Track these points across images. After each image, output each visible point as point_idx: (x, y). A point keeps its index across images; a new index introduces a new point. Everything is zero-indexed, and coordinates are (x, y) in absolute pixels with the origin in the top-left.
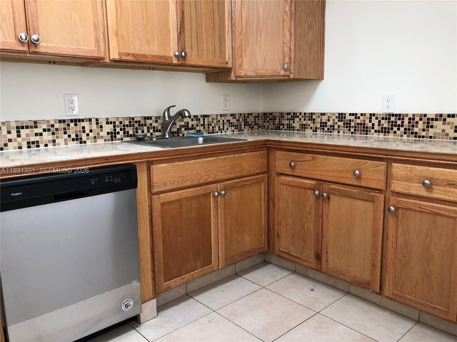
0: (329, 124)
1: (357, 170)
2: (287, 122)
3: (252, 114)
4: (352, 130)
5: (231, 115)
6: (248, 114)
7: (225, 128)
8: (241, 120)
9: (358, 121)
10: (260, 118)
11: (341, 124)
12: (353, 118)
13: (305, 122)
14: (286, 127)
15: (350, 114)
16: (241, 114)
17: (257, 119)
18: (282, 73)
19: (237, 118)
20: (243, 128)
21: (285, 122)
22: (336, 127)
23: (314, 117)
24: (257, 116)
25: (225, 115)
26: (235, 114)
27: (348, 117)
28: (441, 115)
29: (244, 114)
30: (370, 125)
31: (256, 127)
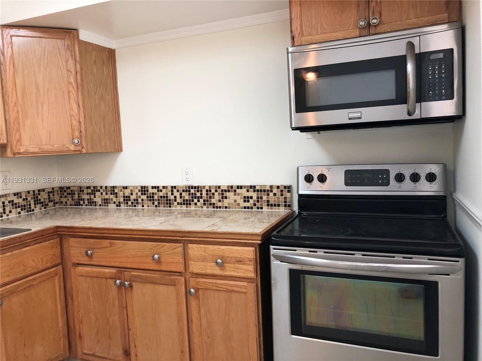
0: (132, 197)
1: (156, 254)
2: (88, 197)
3: (44, 190)
4: (156, 203)
5: (15, 194)
6: (39, 191)
7: (7, 211)
8: (29, 199)
9: (161, 194)
10: (55, 194)
11: (144, 197)
12: (155, 191)
13: (107, 197)
14: (86, 202)
15: (153, 187)
16: (29, 192)
17: (51, 195)
18: (72, 148)
19: (24, 197)
20: (33, 207)
21: (86, 197)
22: (140, 200)
23: (116, 191)
24: (52, 191)
25: (5, 196)
26: (21, 193)
27: (151, 191)
28: (232, 187)
29: (34, 191)
30: (172, 197)
31: (51, 204)
